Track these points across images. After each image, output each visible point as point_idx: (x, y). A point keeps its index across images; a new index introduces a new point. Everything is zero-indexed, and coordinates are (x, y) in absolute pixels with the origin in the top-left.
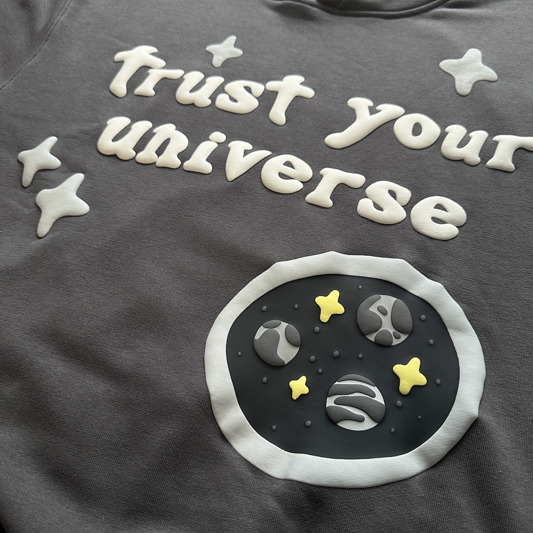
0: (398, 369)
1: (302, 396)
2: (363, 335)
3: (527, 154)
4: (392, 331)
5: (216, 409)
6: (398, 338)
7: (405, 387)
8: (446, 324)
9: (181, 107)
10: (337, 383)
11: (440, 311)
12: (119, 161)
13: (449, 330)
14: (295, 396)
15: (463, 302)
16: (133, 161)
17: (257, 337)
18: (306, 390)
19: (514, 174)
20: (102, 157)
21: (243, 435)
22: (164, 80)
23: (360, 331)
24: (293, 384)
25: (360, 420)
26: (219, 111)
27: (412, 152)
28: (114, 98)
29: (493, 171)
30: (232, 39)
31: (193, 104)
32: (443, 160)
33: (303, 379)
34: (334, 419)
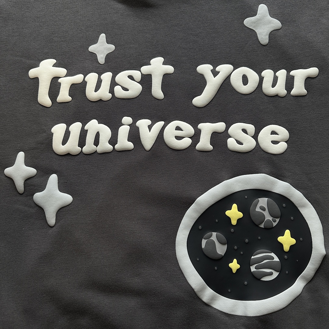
0: (280, 239)
1: (238, 270)
2: (257, 226)
3: (312, 81)
4: (271, 218)
5: (199, 294)
6: (275, 221)
7: (286, 248)
8: (297, 206)
9: (94, 104)
10: (252, 257)
11: (292, 199)
12: (73, 157)
13: (299, 208)
14: (234, 271)
15: (301, 189)
16: (81, 153)
17: (203, 246)
18: (238, 266)
19: (307, 96)
20: (61, 158)
21: (215, 300)
22: (73, 86)
23: (255, 224)
24: (231, 265)
25: (271, 274)
26: (119, 100)
27: (246, 97)
28: (45, 108)
29: (296, 98)
30: (103, 36)
31: (101, 100)
32: (266, 98)
33: (235, 260)
34: (258, 278)
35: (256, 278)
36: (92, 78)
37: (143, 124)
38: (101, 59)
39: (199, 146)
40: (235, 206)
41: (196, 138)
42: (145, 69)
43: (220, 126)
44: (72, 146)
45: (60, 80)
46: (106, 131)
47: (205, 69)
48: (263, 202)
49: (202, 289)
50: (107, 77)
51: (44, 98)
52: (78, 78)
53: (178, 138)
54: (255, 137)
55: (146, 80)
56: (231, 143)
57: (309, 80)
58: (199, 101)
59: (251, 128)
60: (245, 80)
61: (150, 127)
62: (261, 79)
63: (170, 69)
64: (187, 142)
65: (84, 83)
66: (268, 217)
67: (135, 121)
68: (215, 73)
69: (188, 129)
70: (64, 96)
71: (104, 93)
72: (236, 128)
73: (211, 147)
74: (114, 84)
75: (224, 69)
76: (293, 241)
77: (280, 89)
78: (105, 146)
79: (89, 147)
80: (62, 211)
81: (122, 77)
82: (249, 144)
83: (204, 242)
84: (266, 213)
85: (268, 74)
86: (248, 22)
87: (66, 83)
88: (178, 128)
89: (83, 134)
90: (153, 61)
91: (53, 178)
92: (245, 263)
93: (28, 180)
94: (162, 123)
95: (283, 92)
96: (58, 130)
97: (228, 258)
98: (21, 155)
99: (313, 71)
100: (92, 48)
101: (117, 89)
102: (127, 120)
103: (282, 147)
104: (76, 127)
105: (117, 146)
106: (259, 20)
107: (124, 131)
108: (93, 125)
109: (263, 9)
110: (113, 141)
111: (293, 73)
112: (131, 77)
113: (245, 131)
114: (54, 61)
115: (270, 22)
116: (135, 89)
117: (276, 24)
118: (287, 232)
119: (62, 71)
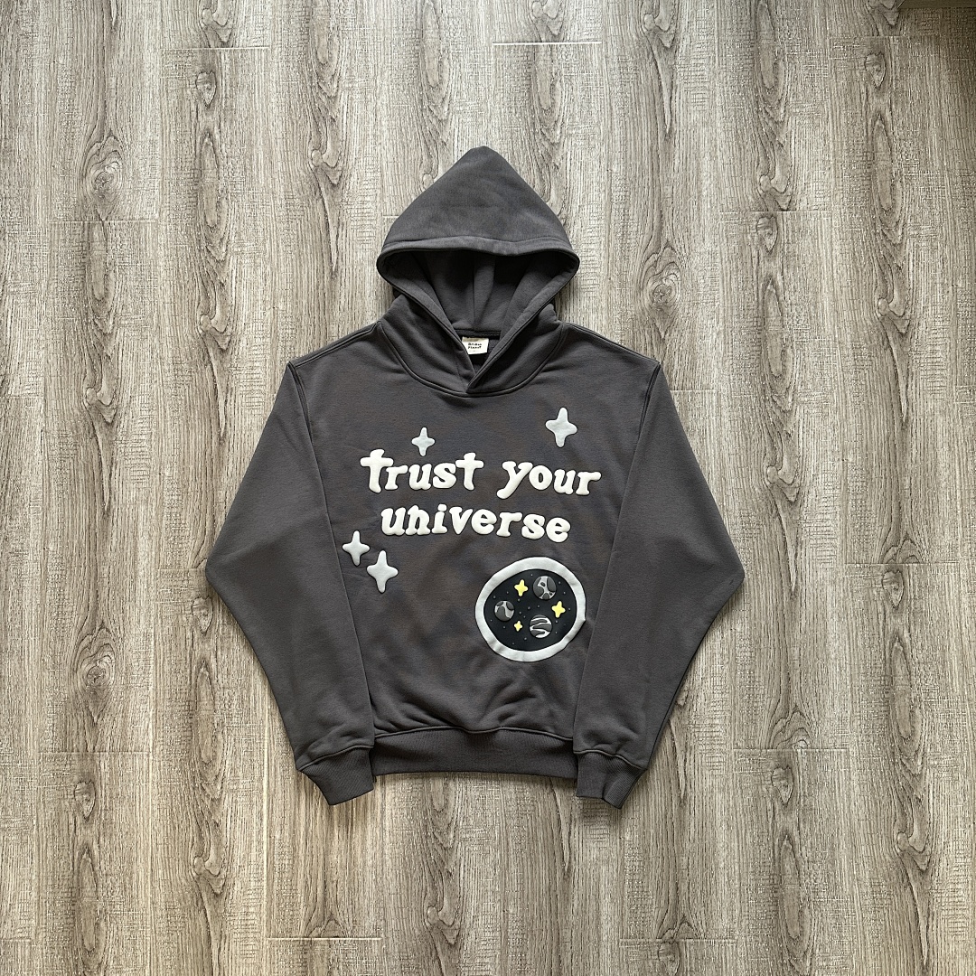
3: (594, 483)
9: (416, 492)
12: (398, 537)
16: (405, 535)
19: (589, 496)
20: (388, 538)
22: (399, 476)
26: (437, 490)
27: (540, 493)
28: (375, 494)
29: (580, 497)
30: (424, 430)
31: (421, 489)
32: (555, 495)
35: (533, 636)
36: (415, 469)
37: (455, 511)
38: (423, 452)
39: (499, 533)
40: (522, 582)
41: (497, 525)
42: (459, 463)
43: (517, 516)
44: (398, 529)
45: (388, 470)
46: (425, 517)
47: (509, 466)
48: (544, 579)
49: (493, 642)
50: (427, 468)
51: (374, 485)
52: (403, 469)
53: (483, 525)
54: (544, 527)
55: (460, 473)
56: (525, 532)
57: (591, 484)
58: (503, 494)
59: (541, 519)
60: (541, 478)
61: (461, 515)
62: (554, 477)
63: (480, 464)
64: (489, 529)
65: (408, 474)
66: (546, 591)
67: (448, 509)
68: (517, 470)
69: (492, 517)
70: (391, 485)
71: (425, 484)
72: (530, 519)
73: (509, 534)
74: (432, 475)
75: (525, 467)
76: (563, 610)
77: (568, 489)
78: (424, 530)
79: (411, 530)
80: (389, 582)
81: (440, 469)
82: (538, 533)
83: (497, 608)
84: (545, 588)
85: (560, 474)
86: (549, 424)
87: (393, 473)
88: (484, 517)
89: (407, 518)
90: (466, 456)
91: (383, 554)
92: (526, 624)
93: (363, 555)
94: (471, 511)
95: (570, 491)
96: (387, 514)
97: (514, 620)
98: (357, 534)
99: (596, 476)
100: (414, 441)
101: (436, 481)
102: (442, 507)
103: (563, 537)
104: (401, 512)
105: (434, 531)
106: (558, 424)
107: (439, 517)
108: (415, 512)
109: (563, 412)
110: (431, 526)
111: (580, 475)
112: (447, 470)
113: (536, 522)
114: (382, 452)
115: (567, 427)
116: (450, 480)
117: (573, 429)
118: (560, 603)
119: (390, 461)
